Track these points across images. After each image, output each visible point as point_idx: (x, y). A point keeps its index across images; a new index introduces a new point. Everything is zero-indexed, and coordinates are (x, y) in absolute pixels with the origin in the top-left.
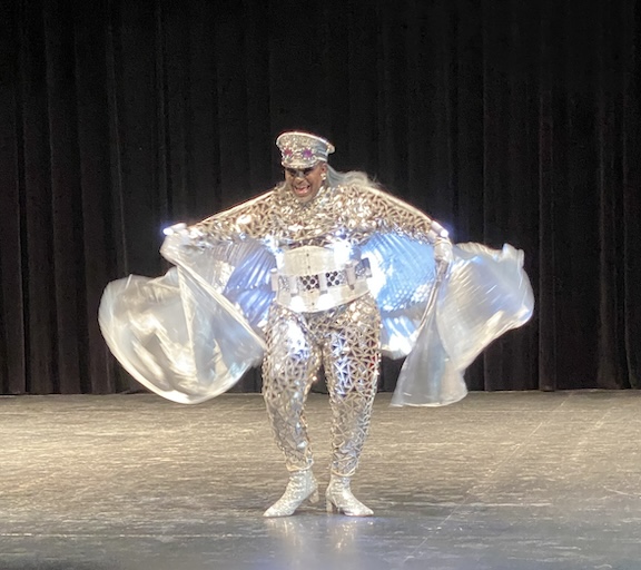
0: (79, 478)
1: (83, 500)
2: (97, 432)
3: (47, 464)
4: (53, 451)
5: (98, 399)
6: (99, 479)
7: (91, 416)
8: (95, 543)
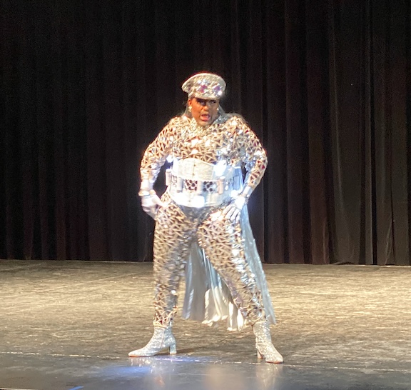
0: (304, 325)
1: (307, 340)
2: (316, 291)
3: (280, 314)
4: (284, 304)
5: (317, 268)
6: (318, 326)
7: (311, 280)
8: (317, 372)
